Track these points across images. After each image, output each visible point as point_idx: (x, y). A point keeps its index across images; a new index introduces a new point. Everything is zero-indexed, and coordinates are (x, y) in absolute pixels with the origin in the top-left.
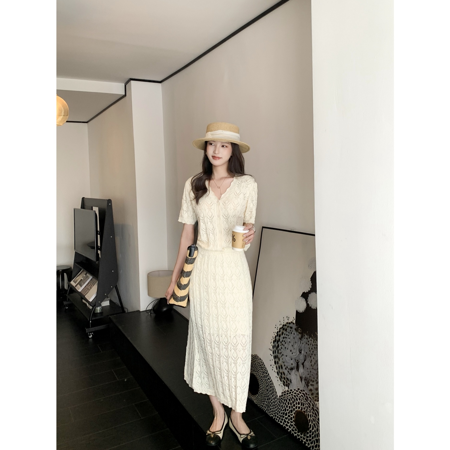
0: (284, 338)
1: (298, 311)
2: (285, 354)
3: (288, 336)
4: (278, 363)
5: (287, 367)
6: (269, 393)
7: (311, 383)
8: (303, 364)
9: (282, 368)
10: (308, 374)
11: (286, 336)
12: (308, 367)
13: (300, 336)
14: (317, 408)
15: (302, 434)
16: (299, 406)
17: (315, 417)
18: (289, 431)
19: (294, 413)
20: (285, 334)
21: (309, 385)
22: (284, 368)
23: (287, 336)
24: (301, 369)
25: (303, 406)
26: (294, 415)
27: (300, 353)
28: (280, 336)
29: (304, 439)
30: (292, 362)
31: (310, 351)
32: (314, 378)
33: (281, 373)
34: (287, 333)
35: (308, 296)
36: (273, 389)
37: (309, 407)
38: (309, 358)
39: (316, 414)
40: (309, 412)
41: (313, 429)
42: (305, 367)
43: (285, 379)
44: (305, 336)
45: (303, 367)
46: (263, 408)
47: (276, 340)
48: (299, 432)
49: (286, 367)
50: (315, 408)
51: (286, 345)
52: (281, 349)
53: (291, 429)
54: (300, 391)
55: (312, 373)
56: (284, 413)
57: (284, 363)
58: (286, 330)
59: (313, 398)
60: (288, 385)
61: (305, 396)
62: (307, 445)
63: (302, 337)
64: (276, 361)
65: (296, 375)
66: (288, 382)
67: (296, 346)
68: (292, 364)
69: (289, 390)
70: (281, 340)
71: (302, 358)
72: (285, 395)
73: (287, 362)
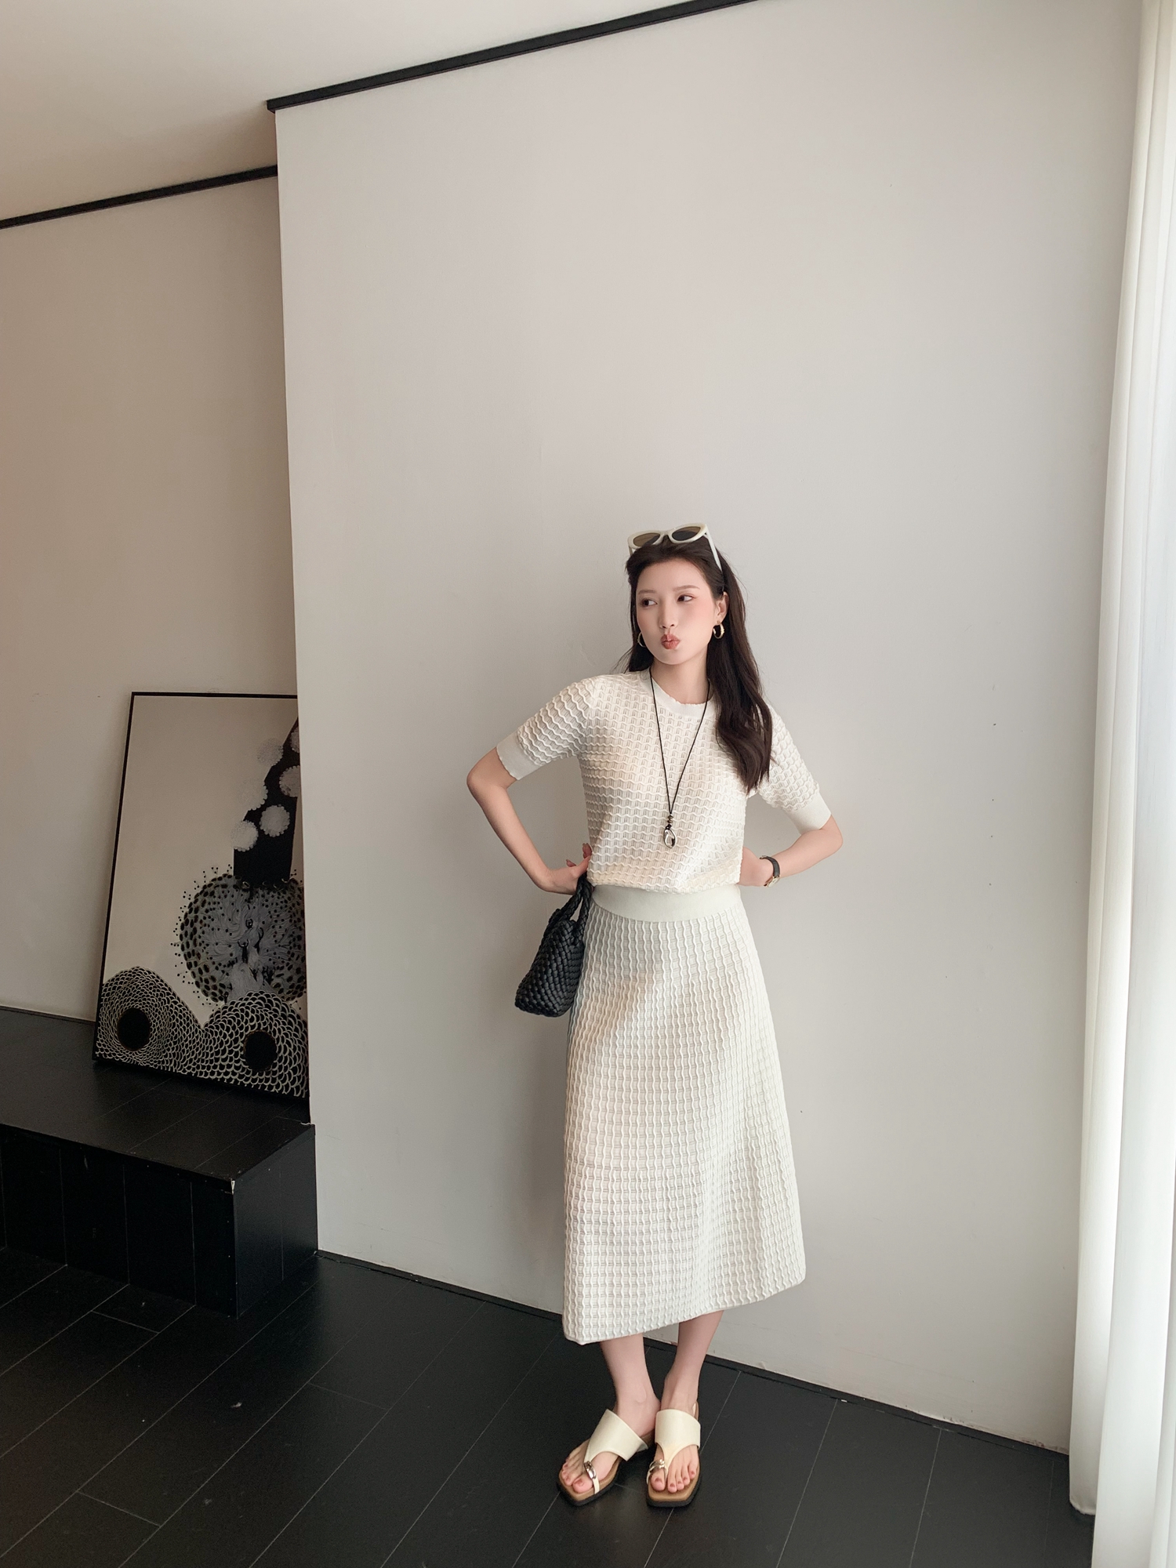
0: (207, 911)
1: (239, 850)
2: (214, 942)
3: (219, 903)
5: (220, 964)
6: (178, 1030)
7: (278, 972)
8: (257, 946)
9: (207, 969)
10: (270, 960)
11: (212, 906)
12: (268, 946)
13: (246, 895)
14: (292, 1011)
15: (261, 1075)
16: (252, 1024)
17: (288, 1028)
18: (232, 1082)
19: (242, 1042)
20: (209, 904)
21: (273, 977)
22: (212, 968)
23: (214, 906)
24: (254, 957)
25: (263, 1019)
26: (242, 1045)
27: (249, 927)
28: (197, 910)
29: (267, 1080)
30: (231, 950)
31: (271, 917)
32: (283, 962)
33: (207, 981)
34: (216, 900)
35: (261, 816)
37: (275, 1016)
38: (271, 929)
40: (275, 1025)
41: (285, 1053)
42: (261, 951)
43: (215, 987)
44: (257, 892)
45: (258, 951)
46: (163, 1067)
47: (187, 921)
48: (253, 1075)
49: (216, 964)
51: (213, 924)
52: (201, 935)
53: (236, 1077)
54: (252, 997)
55: (277, 956)
56: (217, 1053)
57: (211, 958)
58: (212, 894)
59: (283, 997)
60: (224, 998)
61: (264, 1001)
62: (273, 1091)
63: (251, 897)
64: (190, 963)
65: (242, 971)
66: (224, 991)
67: (238, 918)
68: (231, 955)
69: (228, 1005)
70: (201, 917)
71: (254, 936)
72: (218, 1017)
73: (218, 955)
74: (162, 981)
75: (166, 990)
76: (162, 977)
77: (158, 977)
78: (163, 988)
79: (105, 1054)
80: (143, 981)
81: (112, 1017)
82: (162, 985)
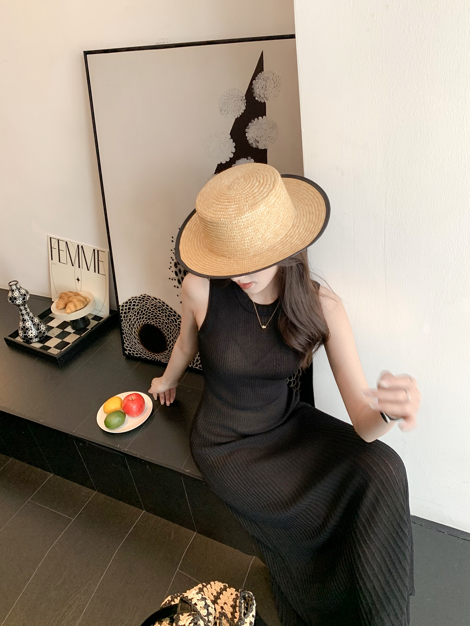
74: (167, 306)
75: (172, 312)
76: (167, 302)
77: (163, 303)
78: (169, 311)
79: (132, 353)
80: (152, 305)
81: (132, 329)
82: (168, 309)
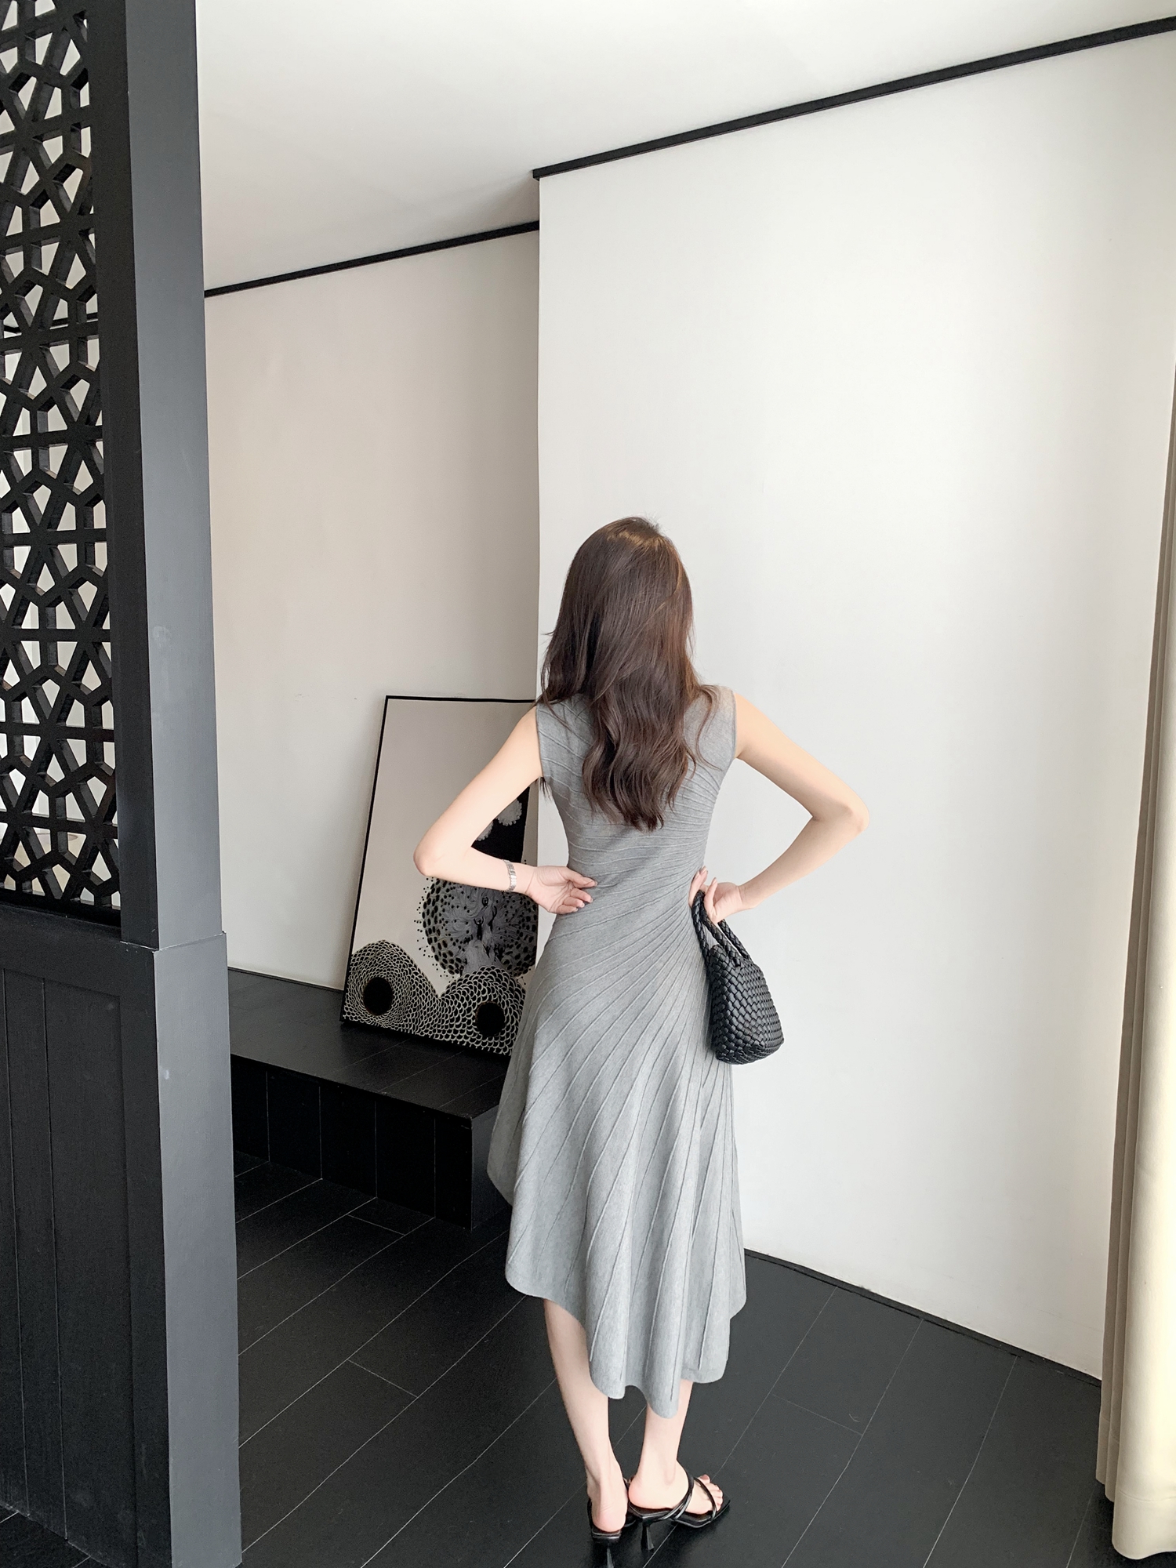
0: (448, 891)
2: (452, 919)
4: (436, 940)
5: (457, 941)
6: (418, 998)
7: (507, 950)
8: (490, 924)
9: (445, 945)
10: (501, 938)
12: (501, 925)
14: (519, 986)
15: (490, 1039)
16: (484, 996)
17: (515, 1001)
18: (464, 1045)
19: (475, 1011)
21: (503, 955)
22: (450, 944)
24: (487, 935)
25: (493, 992)
26: (474, 1014)
27: (485, 905)
28: (439, 890)
29: (496, 1044)
30: (467, 927)
32: (512, 940)
33: (445, 955)
36: (427, 988)
37: (504, 989)
39: (516, 997)
40: (504, 998)
41: (512, 1022)
43: (452, 961)
45: (491, 929)
46: (404, 1030)
47: (429, 901)
48: (484, 1039)
49: (454, 941)
50: (514, 988)
52: (441, 913)
53: (468, 1040)
54: (485, 971)
55: (507, 934)
56: (452, 1020)
57: (450, 935)
59: (511, 973)
60: (460, 971)
61: (495, 976)
62: (500, 1053)
64: (431, 939)
65: (476, 947)
66: (460, 965)
68: (468, 932)
69: (463, 977)
70: (442, 896)
71: (488, 914)
72: (454, 988)
74: (405, 954)
75: (408, 961)
76: (405, 950)
77: (401, 950)
78: (405, 960)
79: (351, 1017)
80: (388, 953)
81: (358, 985)
82: (404, 957)
